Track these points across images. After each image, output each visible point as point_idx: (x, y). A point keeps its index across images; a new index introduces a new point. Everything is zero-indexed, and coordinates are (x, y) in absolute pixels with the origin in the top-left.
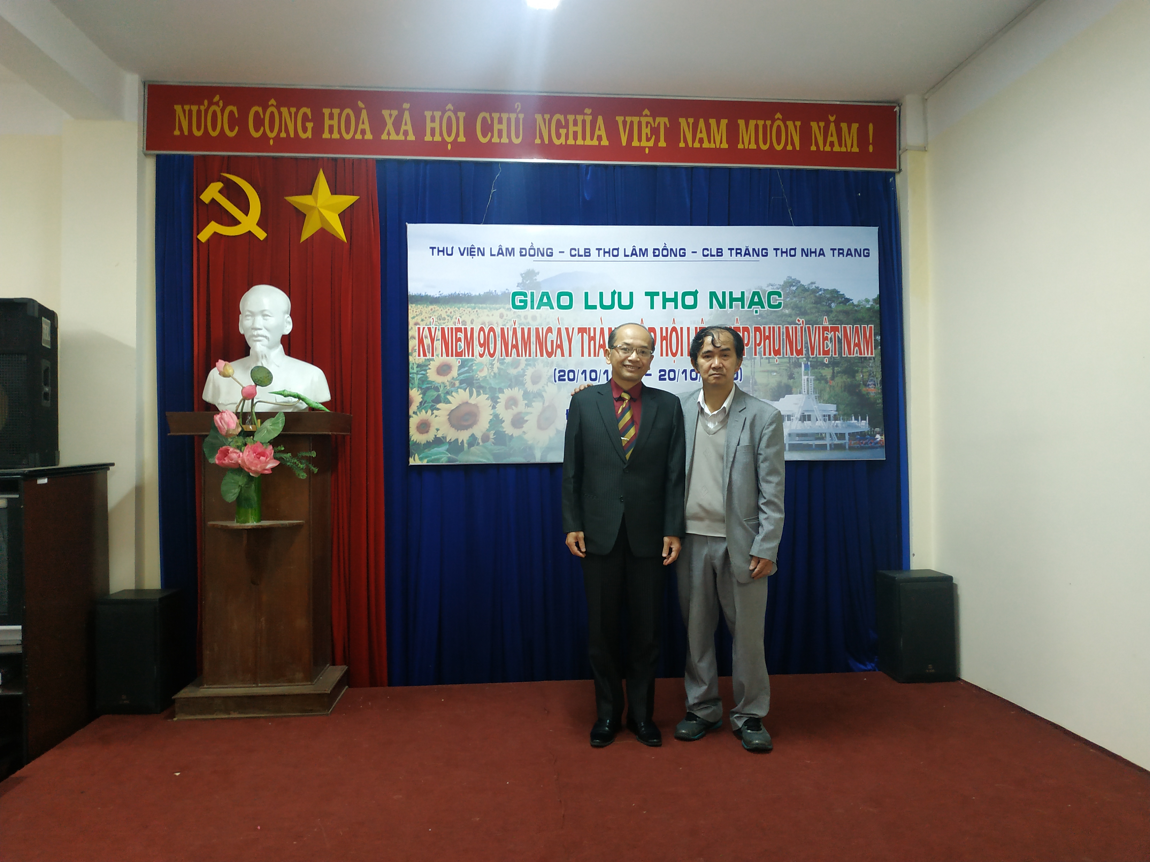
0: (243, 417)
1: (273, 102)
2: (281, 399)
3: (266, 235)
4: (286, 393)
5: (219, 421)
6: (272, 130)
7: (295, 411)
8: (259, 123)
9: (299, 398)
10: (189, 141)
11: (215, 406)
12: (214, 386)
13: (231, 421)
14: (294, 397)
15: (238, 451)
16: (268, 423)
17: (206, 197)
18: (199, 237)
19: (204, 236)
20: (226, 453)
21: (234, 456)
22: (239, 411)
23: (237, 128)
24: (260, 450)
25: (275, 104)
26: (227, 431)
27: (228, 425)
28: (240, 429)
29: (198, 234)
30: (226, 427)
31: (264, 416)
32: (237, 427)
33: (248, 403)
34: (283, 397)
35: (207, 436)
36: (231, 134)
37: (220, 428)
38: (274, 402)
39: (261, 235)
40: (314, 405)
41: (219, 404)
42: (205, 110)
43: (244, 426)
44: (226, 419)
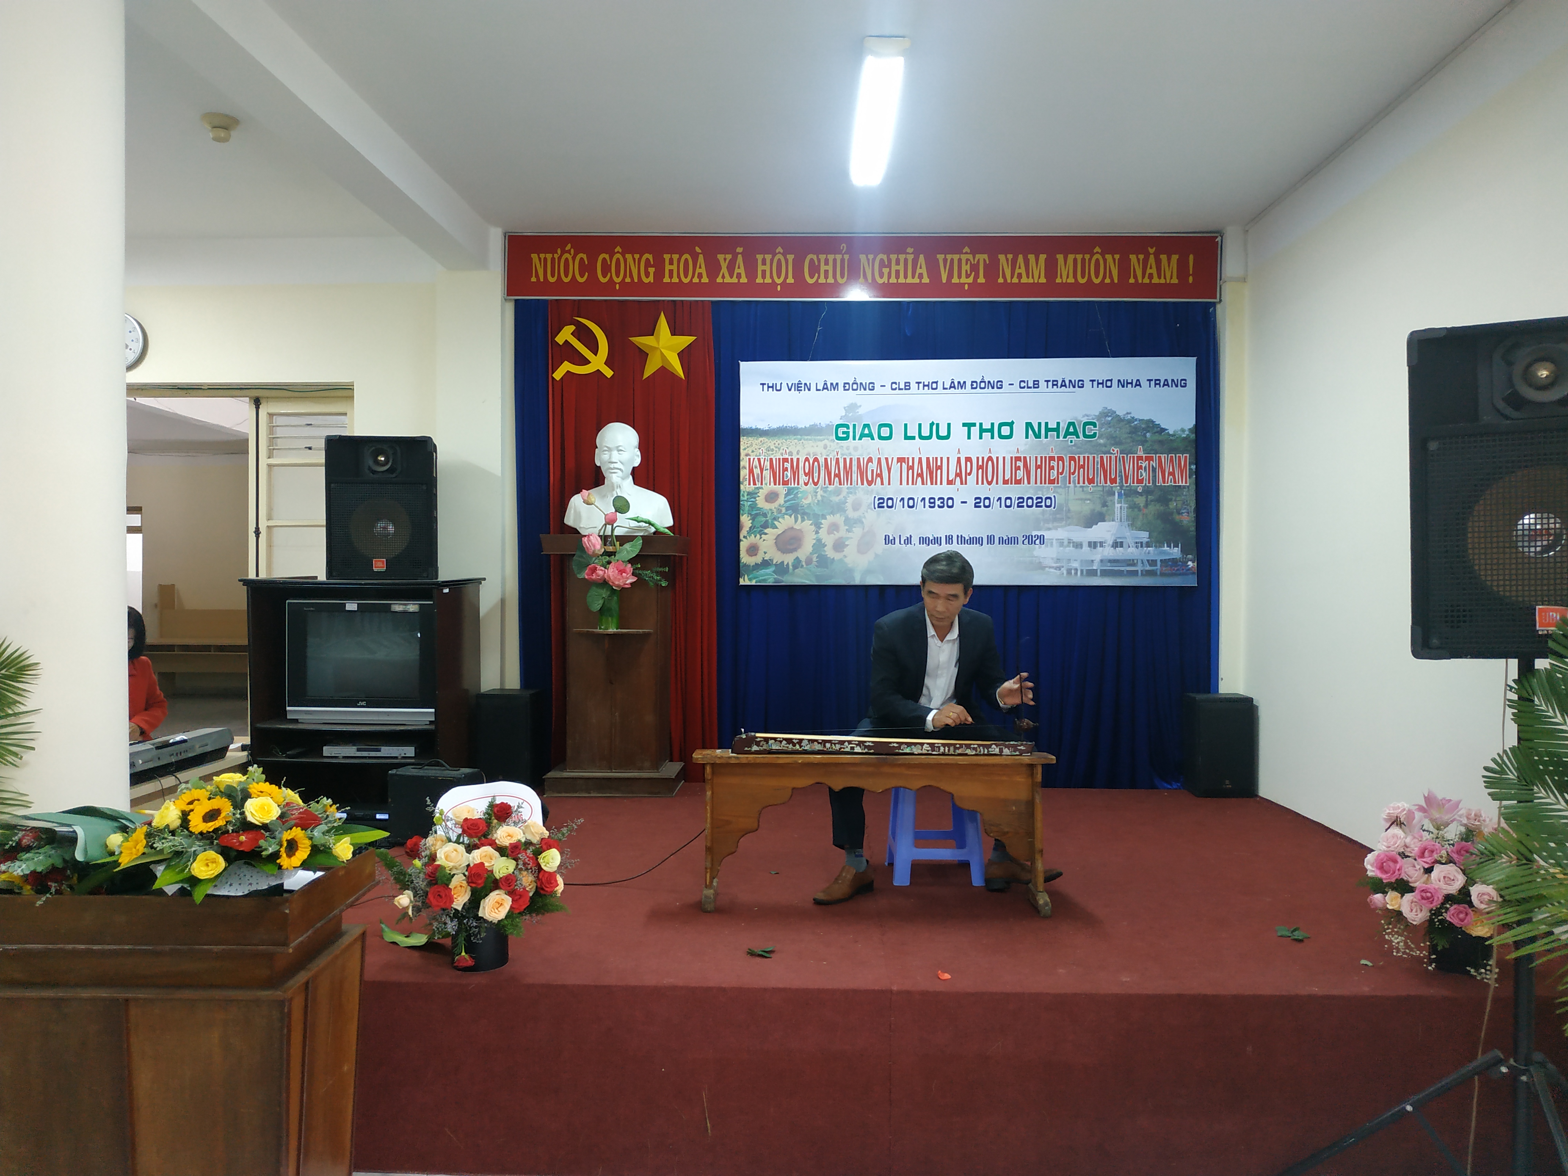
0: (605, 539)
1: (618, 249)
2: (634, 524)
3: (612, 373)
4: (639, 519)
5: (587, 543)
6: (618, 276)
7: (646, 534)
8: (606, 269)
9: (650, 523)
10: (544, 287)
11: (576, 529)
12: (575, 511)
13: (597, 542)
14: (646, 522)
15: (603, 569)
16: (627, 546)
17: (560, 339)
18: (553, 375)
19: (558, 375)
20: (594, 570)
21: (601, 573)
22: (601, 534)
23: (587, 274)
24: (622, 568)
25: (620, 251)
26: (594, 552)
27: (594, 546)
28: (603, 550)
29: (553, 373)
30: (593, 549)
31: (624, 540)
32: (601, 548)
33: (609, 527)
34: (636, 522)
35: (574, 555)
36: (581, 280)
37: (587, 548)
38: (628, 526)
39: (608, 373)
40: (662, 530)
41: (580, 528)
42: (558, 258)
43: (605, 547)
44: (593, 541)
